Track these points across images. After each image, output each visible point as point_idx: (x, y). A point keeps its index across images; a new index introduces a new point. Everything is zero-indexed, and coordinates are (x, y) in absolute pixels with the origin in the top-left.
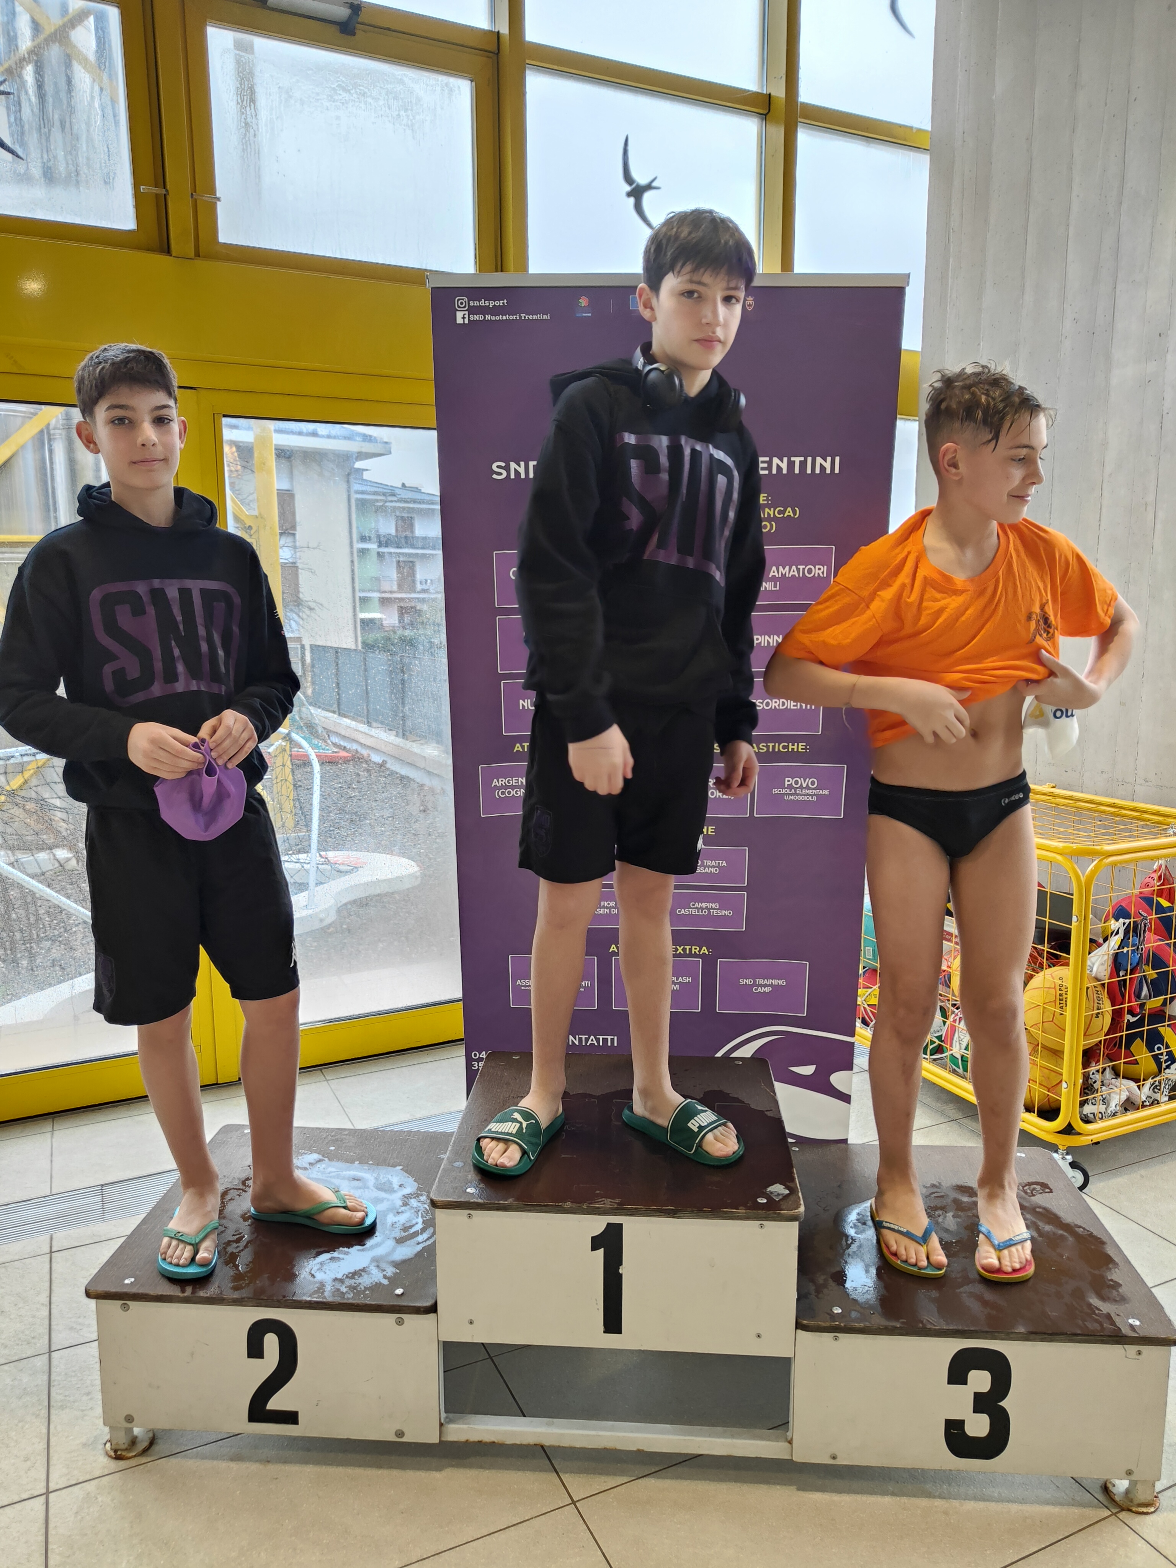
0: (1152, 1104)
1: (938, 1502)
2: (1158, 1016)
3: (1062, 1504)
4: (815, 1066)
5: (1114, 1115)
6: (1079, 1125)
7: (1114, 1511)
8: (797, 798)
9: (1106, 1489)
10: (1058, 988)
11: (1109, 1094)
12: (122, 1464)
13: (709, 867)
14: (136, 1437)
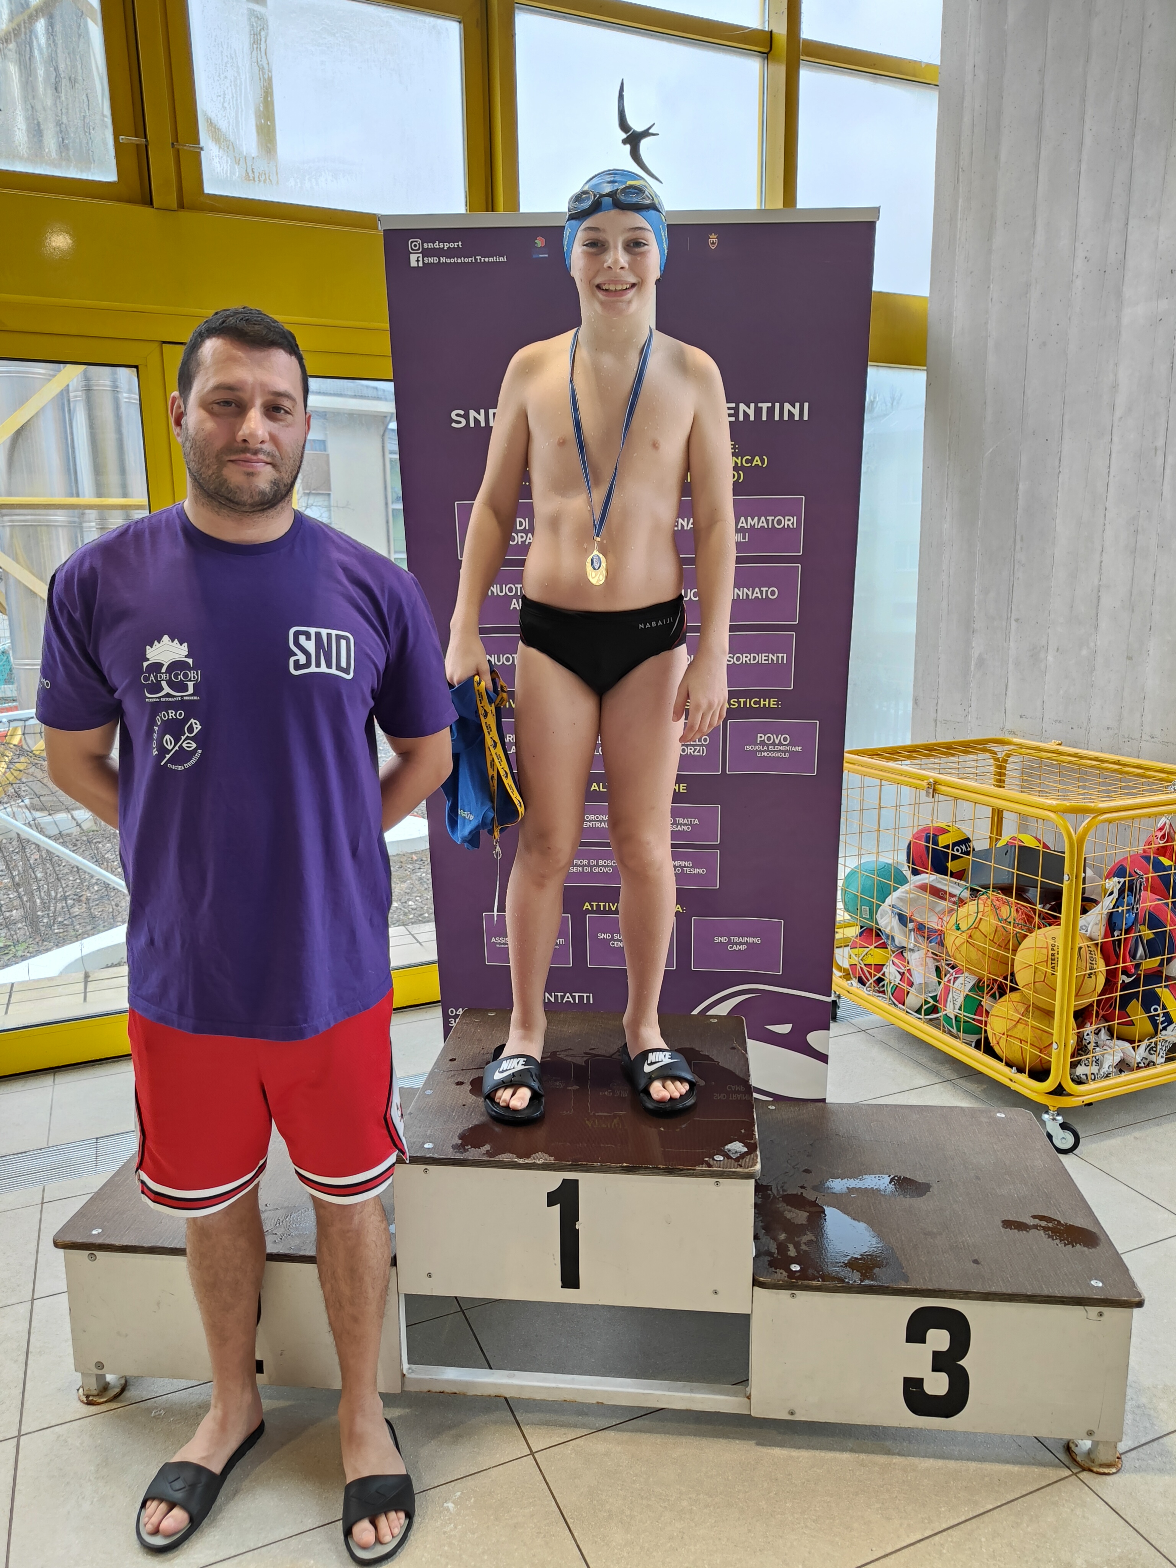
0: (1148, 1065)
1: (897, 1460)
2: (1155, 976)
3: (1021, 1463)
4: (791, 1025)
5: (1107, 1076)
6: (1070, 1086)
7: (1075, 1471)
8: (770, 754)
9: (1068, 1448)
10: (1050, 947)
11: (1103, 1055)
12: (93, 1409)
13: (681, 825)
14: (109, 1383)
